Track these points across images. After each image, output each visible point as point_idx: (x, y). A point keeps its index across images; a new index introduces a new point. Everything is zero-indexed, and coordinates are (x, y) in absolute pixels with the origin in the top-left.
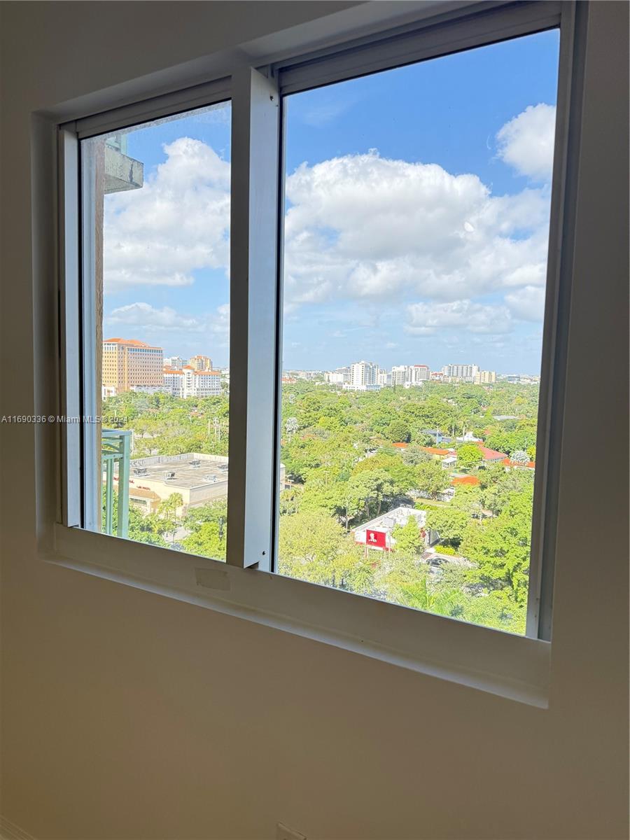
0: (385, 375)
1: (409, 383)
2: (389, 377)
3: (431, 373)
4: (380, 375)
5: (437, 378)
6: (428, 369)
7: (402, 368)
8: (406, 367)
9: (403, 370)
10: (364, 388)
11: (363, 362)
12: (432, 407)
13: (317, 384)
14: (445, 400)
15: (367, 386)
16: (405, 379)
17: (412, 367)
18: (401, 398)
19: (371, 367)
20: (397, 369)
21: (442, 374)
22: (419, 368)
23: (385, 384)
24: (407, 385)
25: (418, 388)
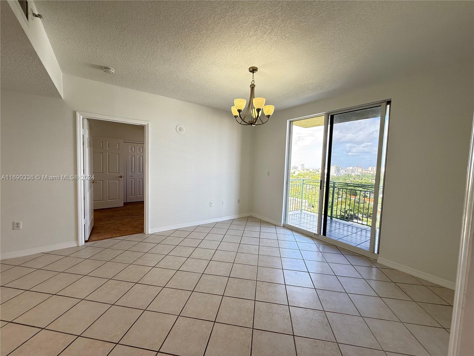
0: (344, 170)
1: (354, 173)
2: (346, 171)
3: (363, 170)
4: (341, 170)
5: (367, 172)
6: (362, 168)
7: (351, 168)
8: (353, 167)
9: (352, 168)
10: (335, 175)
11: (335, 165)
12: (366, 183)
13: (316, 173)
14: (370, 180)
15: (337, 174)
16: (352, 172)
17: (356, 167)
18: (351, 179)
19: (339, 167)
20: (349, 168)
21: (368, 170)
22: (358, 168)
23: (344, 174)
24: (353, 174)
25: (358, 175)
